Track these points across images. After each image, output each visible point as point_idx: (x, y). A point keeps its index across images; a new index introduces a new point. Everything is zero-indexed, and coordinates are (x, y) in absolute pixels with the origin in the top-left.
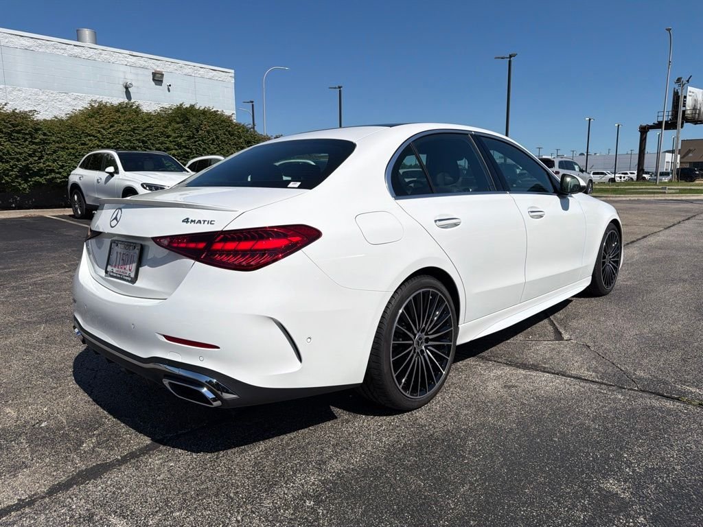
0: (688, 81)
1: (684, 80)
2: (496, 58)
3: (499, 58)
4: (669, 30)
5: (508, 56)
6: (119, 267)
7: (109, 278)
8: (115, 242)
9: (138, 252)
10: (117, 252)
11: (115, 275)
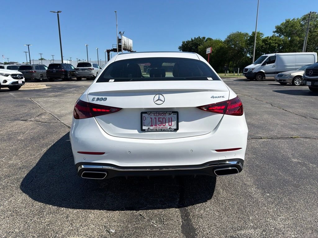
0: (123, 33)
1: (122, 33)
2: (51, 11)
3: (52, 12)
4: (116, 12)
5: (57, 12)
6: (156, 125)
7: (146, 133)
8: (146, 113)
9: (176, 116)
10: (151, 118)
11: (154, 130)
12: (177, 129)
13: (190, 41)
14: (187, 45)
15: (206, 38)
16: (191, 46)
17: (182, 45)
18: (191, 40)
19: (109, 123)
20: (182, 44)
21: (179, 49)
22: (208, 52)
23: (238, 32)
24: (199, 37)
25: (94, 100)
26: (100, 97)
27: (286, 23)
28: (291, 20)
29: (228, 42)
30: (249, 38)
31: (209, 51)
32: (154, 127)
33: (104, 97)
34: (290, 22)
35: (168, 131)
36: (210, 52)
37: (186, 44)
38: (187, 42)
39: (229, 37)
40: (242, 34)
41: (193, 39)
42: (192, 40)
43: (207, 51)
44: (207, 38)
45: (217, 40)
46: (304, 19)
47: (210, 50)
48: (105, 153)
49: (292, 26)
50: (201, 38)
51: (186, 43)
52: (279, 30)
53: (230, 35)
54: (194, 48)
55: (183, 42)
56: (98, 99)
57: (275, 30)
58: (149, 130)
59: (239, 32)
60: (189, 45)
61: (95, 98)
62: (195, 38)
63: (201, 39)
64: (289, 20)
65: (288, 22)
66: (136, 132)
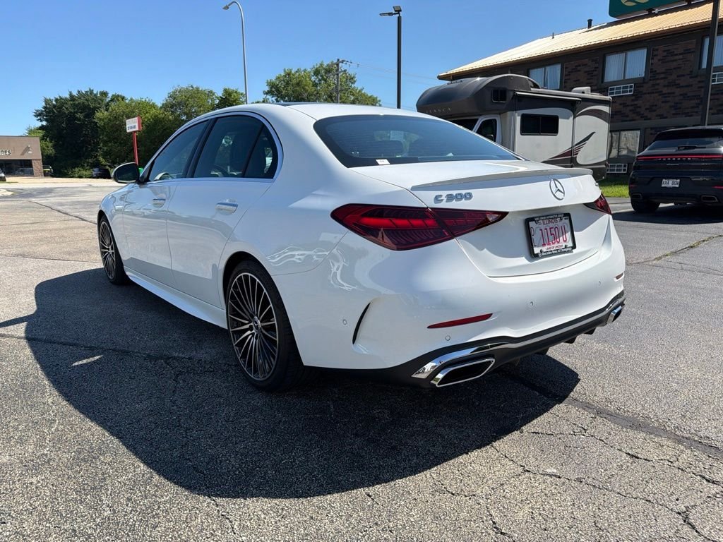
6: (549, 244)
7: (540, 260)
8: (532, 219)
9: (567, 221)
10: (541, 230)
11: (550, 253)
12: (574, 247)
13: (66, 99)
14: (60, 108)
15: (110, 95)
16: (71, 112)
17: (45, 108)
18: (68, 96)
19: (481, 249)
20: (44, 104)
21: (37, 116)
22: (131, 128)
23: (192, 87)
24: (91, 91)
25: (442, 200)
26: (454, 193)
27: (285, 76)
28: (293, 72)
29: (172, 107)
30: (218, 101)
31: (135, 127)
32: (547, 247)
33: (463, 192)
34: (293, 75)
35: (565, 252)
36: (137, 129)
37: (54, 106)
38: (56, 100)
39: (173, 96)
40: (203, 92)
41: (75, 93)
42: (71, 94)
43: (127, 126)
44: (113, 95)
45: (144, 100)
46: (317, 72)
47: (137, 125)
48: (491, 315)
49: (298, 84)
50: (95, 92)
51: (54, 102)
52: (273, 89)
53: (174, 93)
54: (82, 117)
55: (46, 101)
56: (450, 198)
57: (267, 89)
58: (543, 254)
59: (194, 86)
60: (67, 108)
61: (441, 196)
62: (79, 92)
63: (96, 95)
64: (291, 72)
65: (289, 74)
66: (523, 261)
